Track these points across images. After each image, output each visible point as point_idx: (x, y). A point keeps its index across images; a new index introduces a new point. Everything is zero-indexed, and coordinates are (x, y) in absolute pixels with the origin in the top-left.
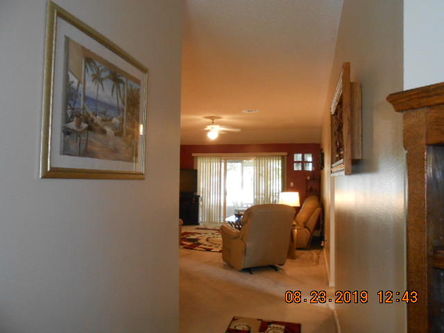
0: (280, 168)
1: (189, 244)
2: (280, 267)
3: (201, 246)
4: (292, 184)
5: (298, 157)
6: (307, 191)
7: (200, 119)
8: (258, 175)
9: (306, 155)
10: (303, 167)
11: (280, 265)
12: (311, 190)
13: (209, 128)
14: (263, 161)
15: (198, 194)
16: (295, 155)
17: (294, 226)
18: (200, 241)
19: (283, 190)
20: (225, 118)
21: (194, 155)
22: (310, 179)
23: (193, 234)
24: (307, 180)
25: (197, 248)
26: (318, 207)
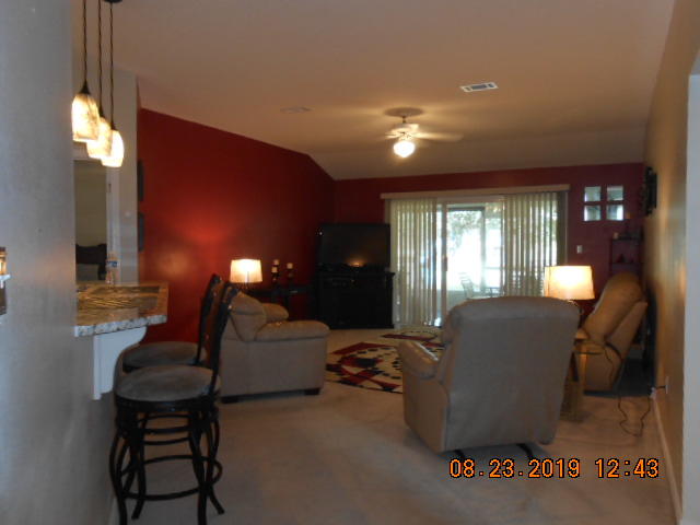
0: (555, 218)
1: (354, 370)
2: (542, 447)
3: (378, 378)
4: (579, 249)
5: (592, 194)
6: (611, 263)
7: (376, 115)
8: (508, 233)
9: (610, 189)
10: (604, 214)
11: (543, 443)
12: (621, 260)
13: (396, 133)
14: (518, 205)
15: (392, 270)
16: (587, 189)
17: (579, 341)
18: (380, 366)
19: (560, 262)
20: (431, 112)
21: (383, 196)
22: (620, 238)
23: (373, 347)
24: (612, 240)
25: (367, 383)
26: (639, 300)
